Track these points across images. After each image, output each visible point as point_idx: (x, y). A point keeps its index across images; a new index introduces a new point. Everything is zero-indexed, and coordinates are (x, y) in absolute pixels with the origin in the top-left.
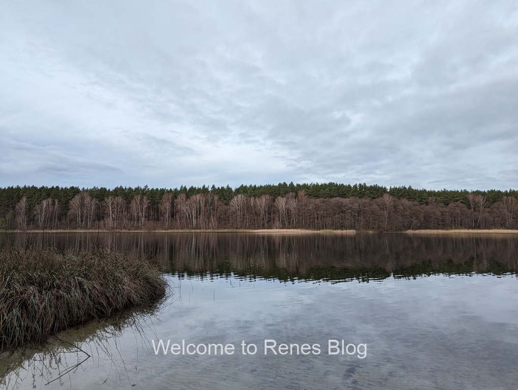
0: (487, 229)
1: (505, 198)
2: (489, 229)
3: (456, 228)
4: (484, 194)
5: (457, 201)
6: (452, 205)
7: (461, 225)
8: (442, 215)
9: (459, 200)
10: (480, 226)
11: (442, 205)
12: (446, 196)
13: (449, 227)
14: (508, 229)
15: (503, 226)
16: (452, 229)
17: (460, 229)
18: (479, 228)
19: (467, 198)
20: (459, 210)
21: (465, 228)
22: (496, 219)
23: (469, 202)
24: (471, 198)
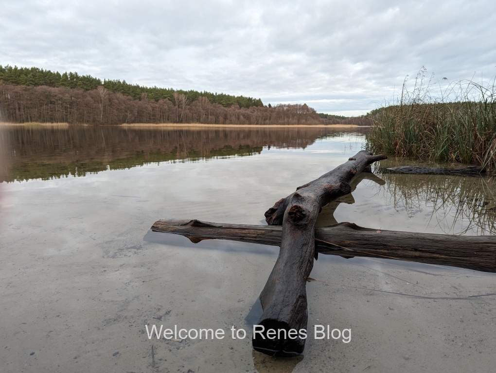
0: (187, 123)
1: (200, 97)
2: (189, 123)
3: (164, 123)
4: (186, 93)
5: (165, 98)
6: (161, 101)
7: (168, 119)
8: (153, 110)
9: (167, 97)
10: (182, 121)
11: (153, 101)
12: (157, 92)
13: (159, 122)
14: (202, 123)
15: (199, 121)
16: (161, 123)
17: (167, 123)
18: (181, 122)
19: (173, 96)
20: (167, 107)
21: (171, 122)
22: (194, 115)
23: (174, 99)
24: (176, 96)
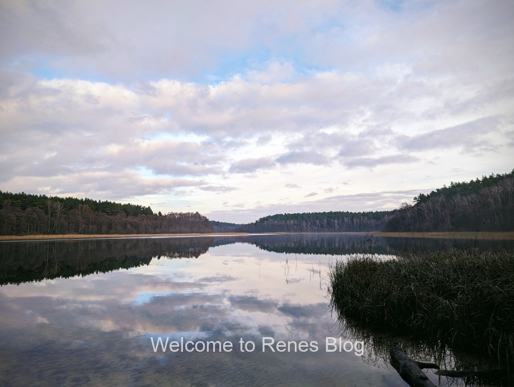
1: (80, 205)
2: (64, 234)
3: (31, 234)
4: (62, 200)
6: (29, 209)
7: (36, 230)
8: (17, 219)
9: (37, 205)
10: (55, 232)
11: (19, 209)
12: (24, 200)
13: (24, 233)
14: (80, 234)
15: (77, 231)
17: (35, 235)
19: (45, 203)
20: (36, 215)
21: (40, 233)
23: (47, 207)
24: (49, 203)
